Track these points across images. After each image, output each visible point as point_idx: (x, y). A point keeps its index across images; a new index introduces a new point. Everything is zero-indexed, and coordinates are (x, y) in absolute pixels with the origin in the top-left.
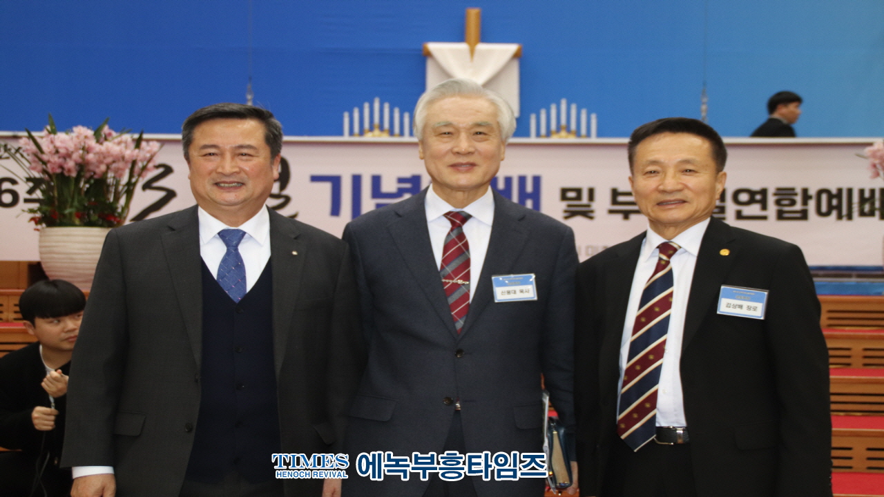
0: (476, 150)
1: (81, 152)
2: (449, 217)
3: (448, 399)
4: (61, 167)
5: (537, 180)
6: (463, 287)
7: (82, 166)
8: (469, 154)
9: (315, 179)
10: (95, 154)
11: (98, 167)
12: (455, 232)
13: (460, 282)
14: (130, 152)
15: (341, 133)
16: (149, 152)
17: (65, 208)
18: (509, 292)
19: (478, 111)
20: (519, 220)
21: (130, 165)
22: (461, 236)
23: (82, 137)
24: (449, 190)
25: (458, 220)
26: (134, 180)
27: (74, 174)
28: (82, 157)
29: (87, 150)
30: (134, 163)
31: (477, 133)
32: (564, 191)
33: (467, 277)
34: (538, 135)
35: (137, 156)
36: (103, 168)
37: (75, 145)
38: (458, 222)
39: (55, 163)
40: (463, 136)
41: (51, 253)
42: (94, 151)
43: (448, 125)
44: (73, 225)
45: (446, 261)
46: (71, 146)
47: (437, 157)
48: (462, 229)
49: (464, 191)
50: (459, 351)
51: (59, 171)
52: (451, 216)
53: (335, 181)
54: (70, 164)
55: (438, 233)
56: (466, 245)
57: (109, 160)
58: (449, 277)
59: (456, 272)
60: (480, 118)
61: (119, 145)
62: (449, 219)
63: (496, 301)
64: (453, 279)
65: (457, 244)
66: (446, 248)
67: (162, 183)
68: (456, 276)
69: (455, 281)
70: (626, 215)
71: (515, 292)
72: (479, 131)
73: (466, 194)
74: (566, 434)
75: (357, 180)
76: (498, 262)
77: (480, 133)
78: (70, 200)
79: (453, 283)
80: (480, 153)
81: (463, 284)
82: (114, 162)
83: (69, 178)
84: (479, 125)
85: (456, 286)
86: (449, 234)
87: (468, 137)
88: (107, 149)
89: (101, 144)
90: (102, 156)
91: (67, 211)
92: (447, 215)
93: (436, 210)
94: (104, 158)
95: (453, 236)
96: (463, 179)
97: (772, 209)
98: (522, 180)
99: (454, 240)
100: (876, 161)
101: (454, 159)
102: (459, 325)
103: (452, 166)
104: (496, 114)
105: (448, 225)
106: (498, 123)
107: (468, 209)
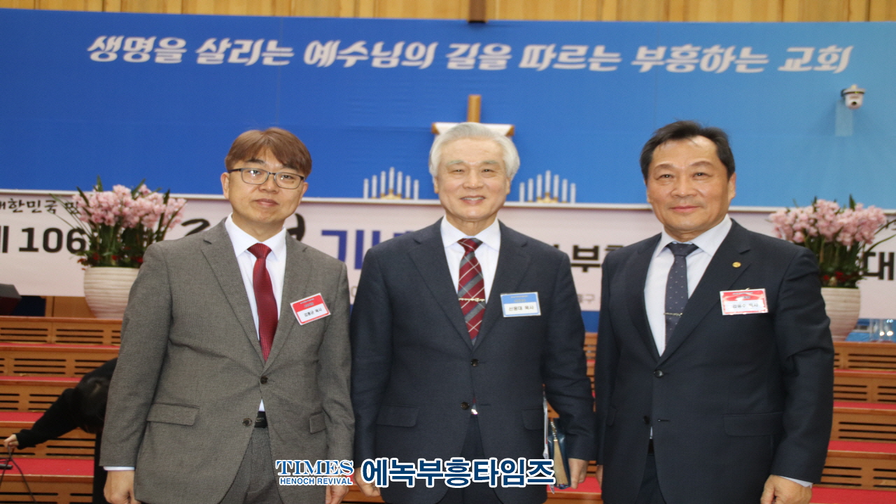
0: (485, 185)
1: (120, 206)
2: (462, 243)
3: (465, 403)
4: (103, 218)
6: (480, 304)
7: (121, 218)
8: (479, 188)
9: (325, 233)
10: (130, 208)
11: (133, 218)
12: (469, 256)
13: (477, 300)
14: (159, 207)
16: (176, 207)
17: (105, 252)
18: (516, 309)
19: (486, 151)
20: (522, 246)
21: (159, 218)
22: (474, 260)
23: (120, 194)
24: (460, 221)
25: (471, 246)
26: (163, 229)
27: (113, 224)
28: (121, 210)
29: (125, 204)
30: (162, 215)
31: (485, 171)
33: (482, 295)
34: (526, 200)
35: (165, 210)
36: (137, 219)
37: (115, 201)
38: (471, 247)
39: (98, 215)
40: (473, 173)
41: (92, 288)
42: (130, 206)
43: (460, 163)
44: (110, 265)
45: (462, 283)
46: (111, 202)
47: (449, 191)
48: (474, 254)
49: (473, 222)
50: (475, 361)
51: (101, 221)
52: (465, 242)
53: (342, 235)
54: (110, 216)
55: (454, 257)
56: (479, 268)
57: (142, 213)
58: (466, 296)
59: (473, 292)
60: (489, 157)
61: (150, 201)
62: (463, 245)
63: (505, 316)
64: (470, 298)
65: (471, 267)
66: (462, 271)
68: (473, 295)
69: (472, 299)
71: (521, 308)
73: (476, 224)
77: (488, 170)
78: (109, 245)
79: (471, 301)
80: (488, 188)
81: (480, 302)
82: (147, 214)
83: (109, 227)
84: (487, 163)
85: (473, 304)
86: (463, 258)
87: (477, 174)
88: (140, 204)
89: (135, 199)
90: (138, 209)
91: (106, 254)
92: (461, 242)
93: (451, 237)
94: (138, 211)
95: (467, 259)
96: (473, 211)
99: (468, 263)
100: (779, 226)
101: (465, 193)
102: (474, 341)
103: (463, 199)
104: (501, 154)
105: (462, 251)
106: (504, 162)
107: (479, 237)
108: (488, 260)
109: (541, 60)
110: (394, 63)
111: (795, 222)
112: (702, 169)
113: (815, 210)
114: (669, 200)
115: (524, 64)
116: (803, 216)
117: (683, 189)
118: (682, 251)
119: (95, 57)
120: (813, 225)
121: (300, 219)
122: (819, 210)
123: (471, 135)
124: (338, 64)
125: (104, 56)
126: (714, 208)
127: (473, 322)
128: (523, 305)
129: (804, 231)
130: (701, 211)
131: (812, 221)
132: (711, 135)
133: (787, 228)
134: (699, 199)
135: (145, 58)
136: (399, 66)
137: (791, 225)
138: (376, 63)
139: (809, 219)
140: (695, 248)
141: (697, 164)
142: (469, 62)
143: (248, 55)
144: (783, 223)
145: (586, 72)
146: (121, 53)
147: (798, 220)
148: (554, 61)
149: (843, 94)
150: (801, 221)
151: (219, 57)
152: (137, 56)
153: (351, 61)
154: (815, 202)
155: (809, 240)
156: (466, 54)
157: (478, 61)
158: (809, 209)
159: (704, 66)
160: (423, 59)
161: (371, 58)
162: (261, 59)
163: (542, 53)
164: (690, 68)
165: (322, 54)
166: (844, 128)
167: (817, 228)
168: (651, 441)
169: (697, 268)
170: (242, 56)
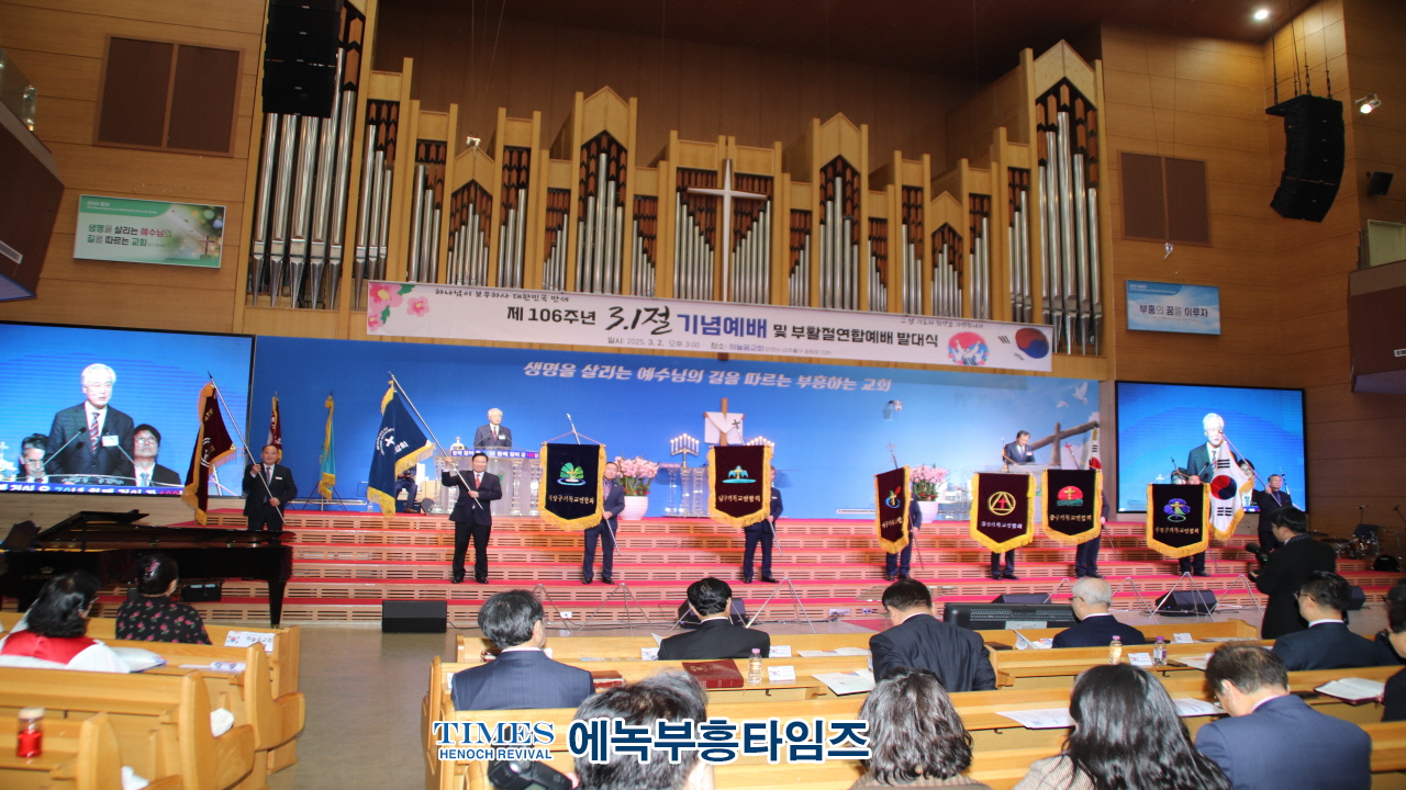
5: (765, 321)
9: (679, 316)
32: (775, 326)
53: (687, 317)
67: (618, 315)
70: (798, 337)
75: (695, 317)
97: (851, 337)
98: (759, 321)
109: (754, 380)
110: (683, 380)
115: (746, 382)
119: (528, 373)
121: (667, 309)
124: (655, 380)
125: (533, 373)
135: (555, 374)
136: (685, 382)
138: (674, 380)
142: (720, 380)
143: (608, 374)
145: (775, 387)
146: (542, 371)
148: (760, 381)
151: (593, 375)
152: (550, 373)
153: (661, 378)
156: (718, 377)
157: (724, 380)
159: (829, 386)
160: (697, 378)
161: (671, 377)
162: (615, 376)
163: (755, 377)
164: (823, 387)
165: (646, 374)
170: (605, 374)
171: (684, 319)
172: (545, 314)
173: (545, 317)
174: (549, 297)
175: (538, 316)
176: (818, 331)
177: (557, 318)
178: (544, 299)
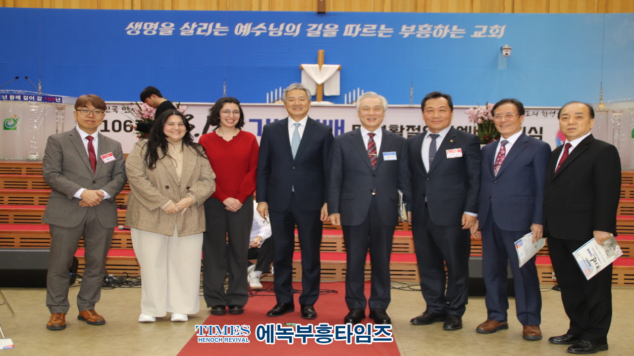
3: (370, 191)
5: (343, 122)
6: (375, 156)
8: (373, 115)
9: (253, 120)
13: (374, 154)
15: (266, 102)
16: (183, 110)
18: (388, 157)
19: (375, 102)
20: (390, 136)
22: (373, 141)
24: (367, 128)
25: (372, 135)
33: (376, 153)
34: (348, 103)
39: (146, 114)
40: (372, 110)
43: (367, 106)
45: (368, 148)
47: (363, 117)
48: (373, 139)
49: (372, 127)
50: (374, 176)
52: (370, 134)
53: (260, 122)
55: (366, 140)
56: (375, 143)
58: (370, 153)
59: (373, 152)
60: (377, 104)
63: (384, 160)
66: (369, 144)
69: (372, 154)
72: (377, 108)
74: (407, 205)
76: (384, 148)
80: (377, 115)
84: (376, 106)
85: (373, 156)
86: (369, 140)
92: (368, 134)
93: (365, 133)
95: (371, 140)
96: (372, 124)
98: (337, 121)
99: (371, 142)
100: (471, 116)
101: (369, 117)
102: (374, 168)
103: (368, 119)
104: (381, 103)
105: (369, 137)
106: (383, 106)
107: (375, 132)
108: (378, 141)
111: (478, 114)
112: (442, 109)
113: (487, 108)
114: (431, 119)
116: (482, 111)
117: (436, 115)
118: (434, 137)
120: (486, 115)
122: (489, 108)
123: (371, 96)
126: (446, 122)
127: (373, 162)
128: (391, 156)
129: (482, 118)
130: (442, 123)
131: (486, 113)
132: (446, 97)
133: (474, 117)
134: (442, 119)
137: (476, 116)
139: (485, 112)
140: (438, 136)
141: (441, 107)
144: (472, 114)
145: (376, 38)
147: (479, 113)
148: (360, 32)
149: (502, 49)
150: (481, 113)
154: (487, 104)
155: (484, 123)
158: (484, 107)
159: (434, 35)
164: (427, 36)
166: (502, 66)
167: (488, 117)
168: (426, 203)
169: (439, 142)
171: (256, 124)
172: (117, 124)
173: (117, 128)
174: (120, 108)
175: (110, 127)
176: (402, 128)
177: (128, 128)
178: (115, 110)
